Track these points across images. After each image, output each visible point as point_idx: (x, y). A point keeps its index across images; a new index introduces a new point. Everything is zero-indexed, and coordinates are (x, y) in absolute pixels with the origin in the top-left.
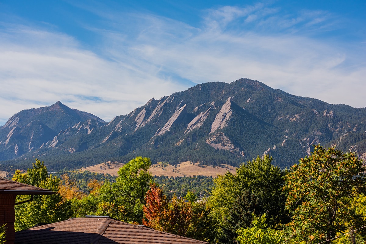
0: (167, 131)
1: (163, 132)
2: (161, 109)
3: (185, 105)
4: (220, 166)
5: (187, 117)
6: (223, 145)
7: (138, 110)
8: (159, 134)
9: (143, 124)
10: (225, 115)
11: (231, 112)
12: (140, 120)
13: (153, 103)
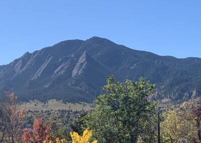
0: (38, 77)
1: (35, 77)
2: (34, 60)
3: (52, 57)
4: (78, 103)
5: (53, 66)
6: (81, 87)
7: (16, 61)
8: (32, 79)
9: (20, 72)
10: (82, 64)
11: (86, 62)
12: (18, 69)
13: (28, 56)
